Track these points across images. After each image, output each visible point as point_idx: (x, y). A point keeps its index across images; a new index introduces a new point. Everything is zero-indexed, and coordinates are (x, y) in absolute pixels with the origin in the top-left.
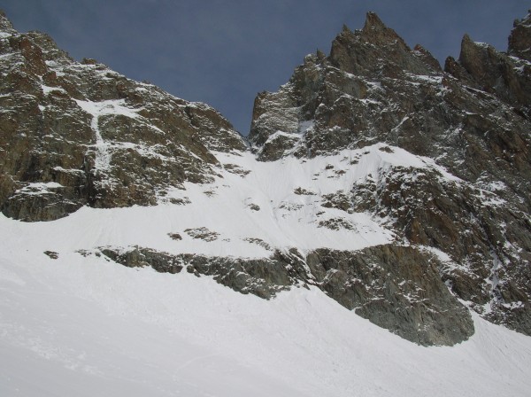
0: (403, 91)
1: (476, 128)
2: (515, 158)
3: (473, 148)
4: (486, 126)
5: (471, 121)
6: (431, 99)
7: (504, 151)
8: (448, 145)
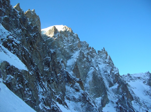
0: (8, 7)
1: (25, 34)
2: (33, 50)
3: (23, 40)
4: (28, 35)
5: (24, 31)
6: (15, 16)
7: (31, 46)
8: (15, 34)
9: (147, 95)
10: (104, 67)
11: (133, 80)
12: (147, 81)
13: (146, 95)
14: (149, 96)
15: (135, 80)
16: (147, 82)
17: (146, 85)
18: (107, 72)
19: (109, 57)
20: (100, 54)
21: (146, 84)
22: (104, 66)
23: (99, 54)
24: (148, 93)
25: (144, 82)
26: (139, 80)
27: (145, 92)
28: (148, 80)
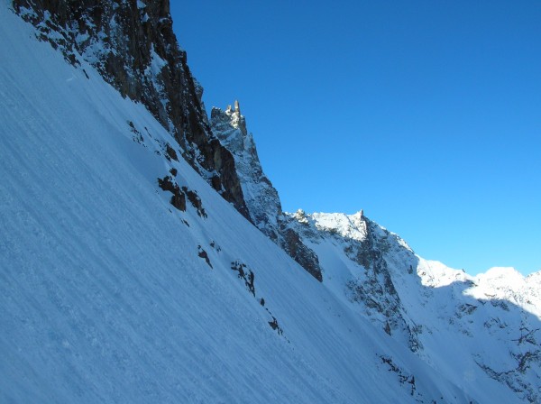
9: (359, 300)
10: (253, 197)
11: (313, 239)
12: (358, 248)
13: (356, 300)
14: (362, 304)
15: (320, 240)
16: (356, 251)
17: (354, 260)
18: (266, 221)
19: (252, 141)
20: (219, 125)
21: (352, 256)
22: (254, 192)
23: (214, 125)
24: (361, 292)
25: (348, 250)
26: (333, 239)
27: (351, 288)
28: (360, 245)
